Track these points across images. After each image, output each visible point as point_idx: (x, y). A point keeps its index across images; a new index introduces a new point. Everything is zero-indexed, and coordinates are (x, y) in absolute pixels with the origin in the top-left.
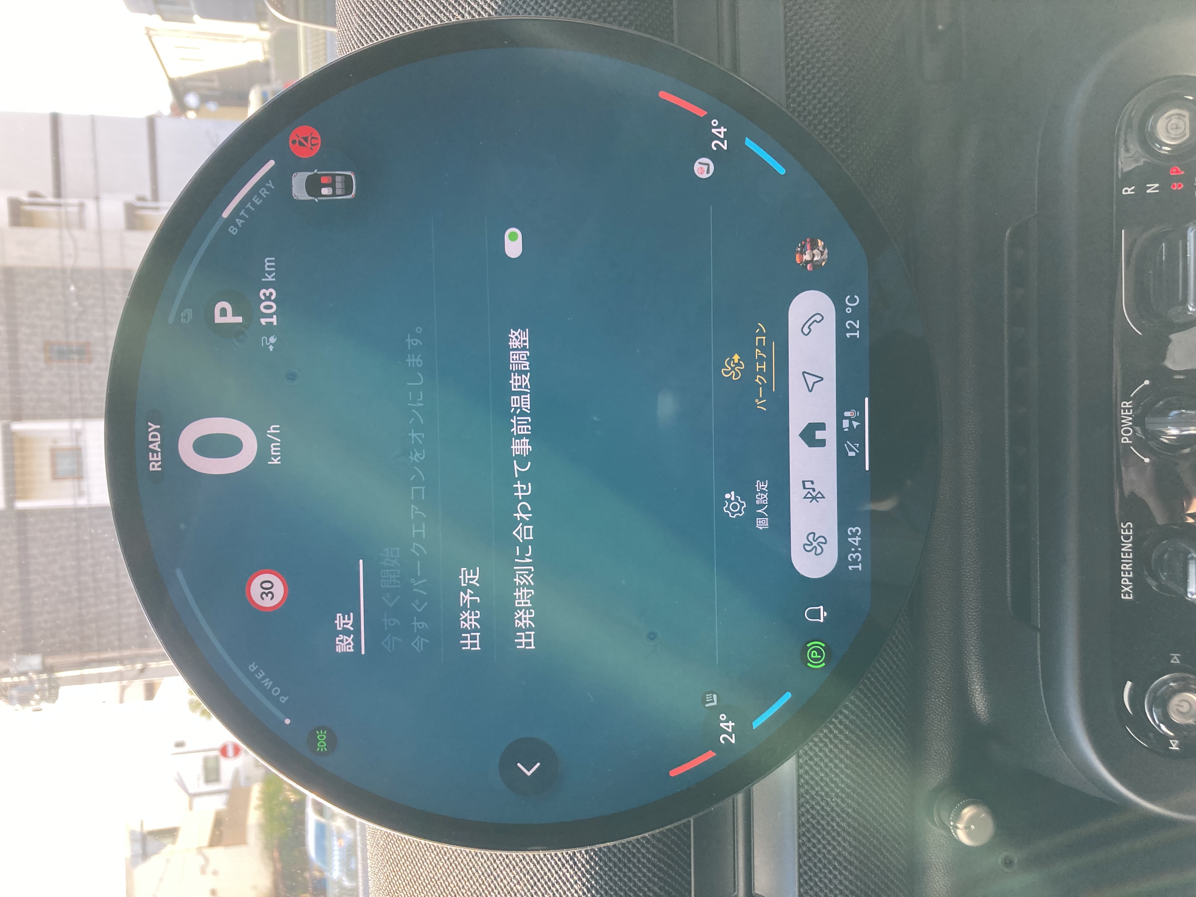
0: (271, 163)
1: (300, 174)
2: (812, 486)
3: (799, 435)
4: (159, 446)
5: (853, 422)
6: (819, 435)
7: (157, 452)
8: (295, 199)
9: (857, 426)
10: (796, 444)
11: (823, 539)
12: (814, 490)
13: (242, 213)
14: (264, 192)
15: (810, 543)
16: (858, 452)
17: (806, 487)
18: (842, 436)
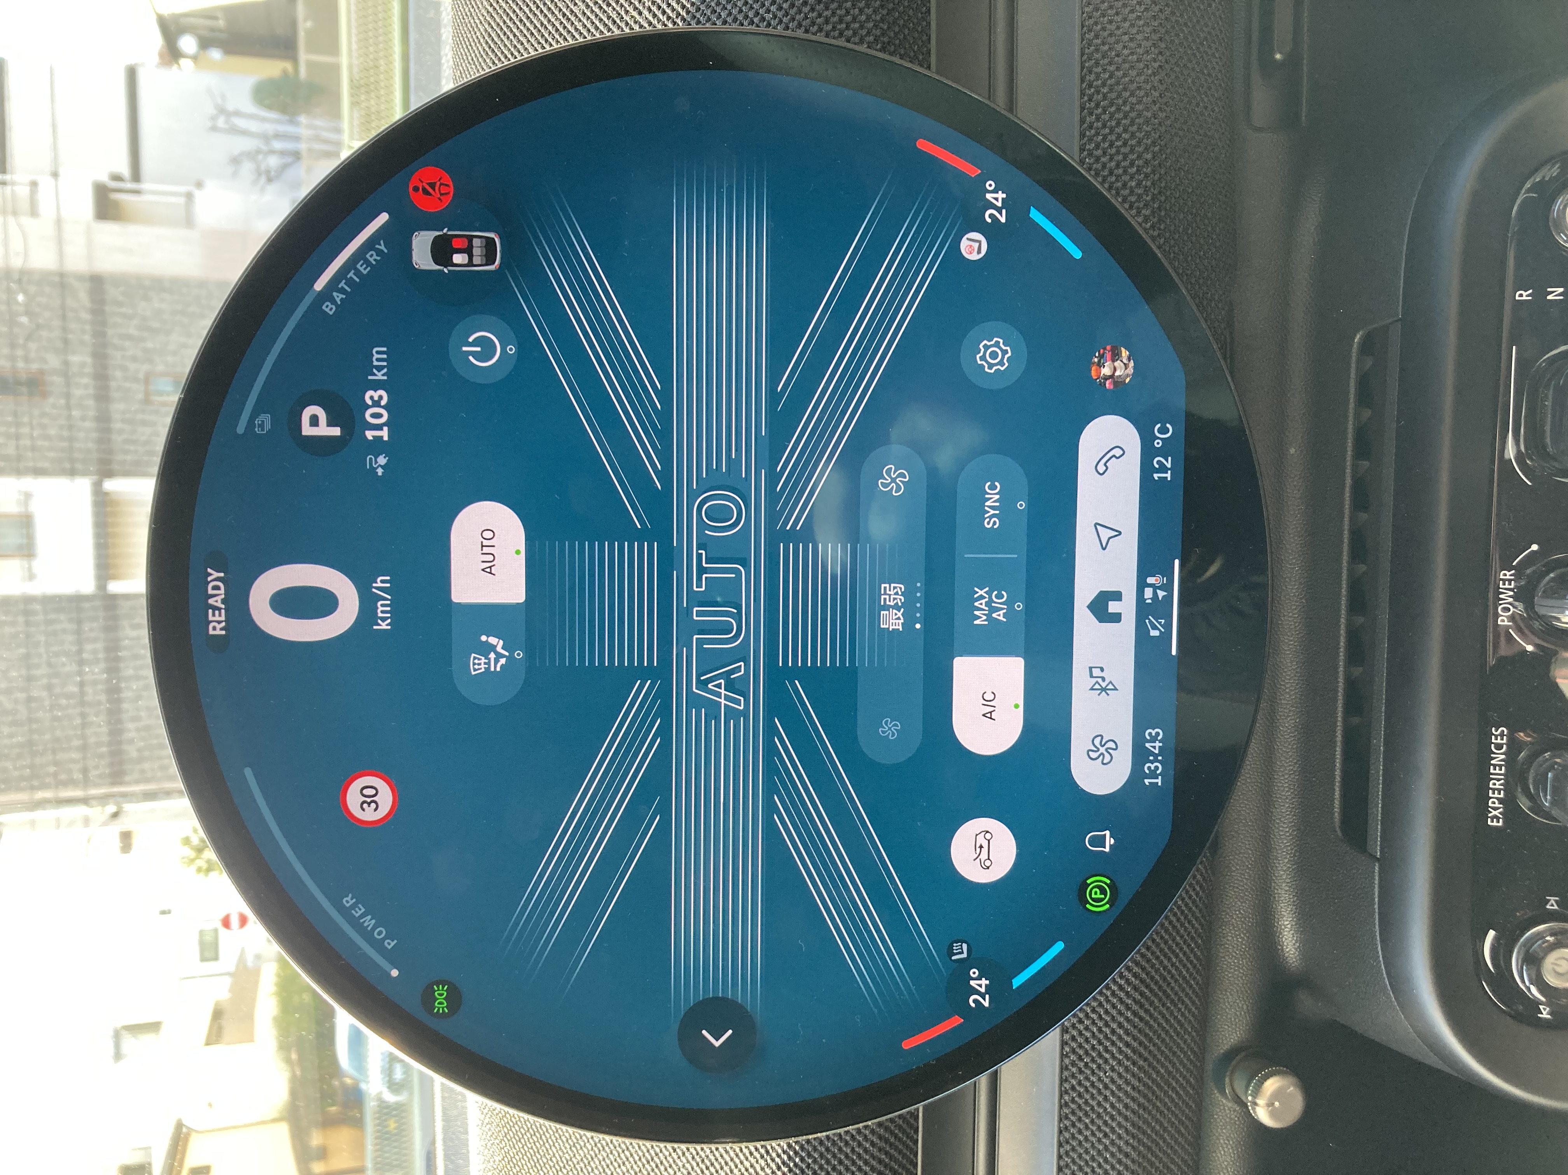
0: (384, 217)
1: (423, 233)
2: (1101, 674)
3: (1088, 607)
4: (223, 601)
5: (1158, 591)
6: (1113, 607)
7: (219, 609)
8: (416, 269)
9: (1164, 596)
10: (1083, 618)
11: (1111, 742)
12: (1103, 679)
13: (342, 284)
14: (372, 257)
15: (1096, 749)
16: (1163, 630)
17: (1094, 675)
18: (1143, 610)
